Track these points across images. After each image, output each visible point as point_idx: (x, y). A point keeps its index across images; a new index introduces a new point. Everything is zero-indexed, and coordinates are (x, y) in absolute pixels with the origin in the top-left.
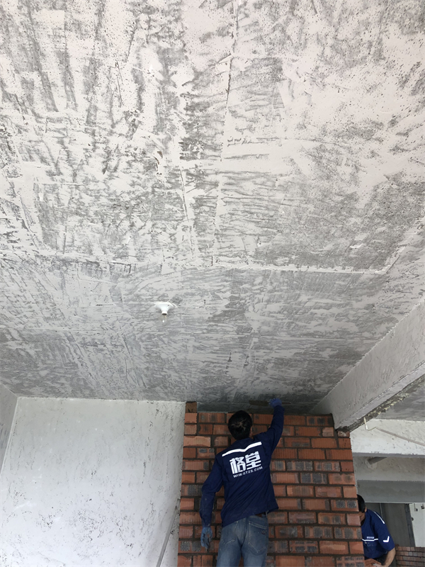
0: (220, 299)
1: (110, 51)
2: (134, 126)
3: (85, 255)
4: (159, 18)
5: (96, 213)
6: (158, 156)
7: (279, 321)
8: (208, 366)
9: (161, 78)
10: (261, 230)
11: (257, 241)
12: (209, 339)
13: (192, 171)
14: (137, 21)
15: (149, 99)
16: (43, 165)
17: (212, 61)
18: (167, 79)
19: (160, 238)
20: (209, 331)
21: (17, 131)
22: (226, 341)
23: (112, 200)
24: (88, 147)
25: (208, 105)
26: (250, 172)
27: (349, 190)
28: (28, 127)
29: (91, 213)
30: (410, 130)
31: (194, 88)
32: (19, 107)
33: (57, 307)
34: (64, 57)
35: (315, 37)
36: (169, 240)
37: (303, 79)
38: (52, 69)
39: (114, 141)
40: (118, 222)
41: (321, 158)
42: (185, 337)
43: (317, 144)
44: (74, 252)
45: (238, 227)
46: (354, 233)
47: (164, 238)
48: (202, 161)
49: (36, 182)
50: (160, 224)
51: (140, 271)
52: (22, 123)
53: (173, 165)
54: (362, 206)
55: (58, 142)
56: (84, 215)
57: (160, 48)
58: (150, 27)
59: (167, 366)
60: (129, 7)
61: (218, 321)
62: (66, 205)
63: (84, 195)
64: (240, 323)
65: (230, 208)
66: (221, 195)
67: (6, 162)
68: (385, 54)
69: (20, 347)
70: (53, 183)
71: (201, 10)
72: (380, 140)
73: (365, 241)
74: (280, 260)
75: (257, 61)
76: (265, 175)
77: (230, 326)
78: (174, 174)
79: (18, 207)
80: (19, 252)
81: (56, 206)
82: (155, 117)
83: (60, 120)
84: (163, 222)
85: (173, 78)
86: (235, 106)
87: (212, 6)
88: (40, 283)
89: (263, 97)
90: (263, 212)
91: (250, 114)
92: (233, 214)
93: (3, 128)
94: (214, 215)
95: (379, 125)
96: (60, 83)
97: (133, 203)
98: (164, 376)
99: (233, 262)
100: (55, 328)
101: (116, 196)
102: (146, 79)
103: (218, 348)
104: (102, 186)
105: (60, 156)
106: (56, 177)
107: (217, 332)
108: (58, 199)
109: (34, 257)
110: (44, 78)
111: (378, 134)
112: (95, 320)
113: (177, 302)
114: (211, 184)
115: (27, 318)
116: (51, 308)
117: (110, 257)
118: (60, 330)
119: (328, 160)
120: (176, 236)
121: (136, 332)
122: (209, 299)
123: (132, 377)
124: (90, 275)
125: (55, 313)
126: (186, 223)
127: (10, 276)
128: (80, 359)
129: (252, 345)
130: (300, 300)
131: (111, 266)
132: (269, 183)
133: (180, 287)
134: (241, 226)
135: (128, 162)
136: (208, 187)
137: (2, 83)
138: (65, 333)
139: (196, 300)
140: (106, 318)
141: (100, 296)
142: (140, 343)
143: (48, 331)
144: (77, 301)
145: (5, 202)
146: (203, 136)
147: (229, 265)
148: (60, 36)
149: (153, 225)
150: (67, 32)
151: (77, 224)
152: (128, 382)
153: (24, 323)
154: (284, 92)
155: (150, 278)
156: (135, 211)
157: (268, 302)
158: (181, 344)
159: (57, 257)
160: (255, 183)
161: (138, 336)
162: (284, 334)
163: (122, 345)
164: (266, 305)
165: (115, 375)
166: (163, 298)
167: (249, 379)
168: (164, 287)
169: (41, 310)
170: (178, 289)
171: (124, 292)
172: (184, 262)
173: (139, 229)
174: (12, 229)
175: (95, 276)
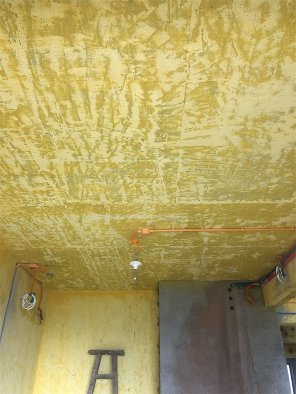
0: (181, 223)
1: (113, 86)
2: (126, 126)
3: (95, 201)
4: (142, 66)
5: (103, 176)
6: (141, 142)
7: (222, 236)
8: (174, 267)
9: (143, 97)
10: (208, 180)
11: (205, 187)
12: (176, 249)
13: (163, 148)
14: (129, 69)
15: (136, 110)
16: (70, 151)
17: (174, 86)
18: (146, 98)
19: (142, 188)
20: (174, 244)
21: (55, 133)
22: (186, 250)
23: (112, 168)
24: (98, 139)
25: (172, 110)
26: (199, 146)
27: (265, 153)
28: (63, 130)
29: (100, 177)
31: (163, 102)
32: (58, 120)
33: (77, 233)
34: (85, 92)
35: (237, 69)
36: (148, 189)
37: (231, 91)
38: (78, 98)
39: (115, 135)
40: (116, 181)
41: (245, 135)
42: (158, 248)
43: (243, 127)
44: (89, 200)
45: (192, 179)
46: (270, 178)
47: (144, 188)
48: (169, 142)
49: (66, 160)
50: (141, 180)
51: (129, 209)
52: (59, 128)
53: (150, 146)
54: (275, 162)
55: (80, 138)
56: (95, 178)
57: (142, 81)
58: (136, 71)
59: (147, 268)
60: (124, 62)
61: (181, 238)
62: (84, 173)
63: (95, 166)
64: (196, 239)
65: (186, 168)
66: (181, 161)
67: (48, 150)
68: (283, 73)
69: (52, 259)
70: (76, 160)
71: (167, 60)
72: (284, 122)
73: (278, 183)
74: (221, 197)
75: (201, 84)
76: (209, 147)
77: (189, 241)
78: (151, 151)
79: (54, 175)
80: (54, 202)
81: (78, 174)
82: (139, 119)
83: (81, 125)
84: (144, 179)
85: (151, 97)
86: (189, 110)
87: (174, 57)
88: (66, 219)
89: (206, 103)
90: (209, 169)
91: (199, 113)
92: (189, 172)
93: (48, 132)
94: (176, 173)
95: (282, 113)
96: (82, 105)
97: (125, 169)
98: (145, 274)
99: (190, 200)
100: (75, 246)
101: (115, 166)
102: (134, 99)
103: (181, 255)
104: (106, 160)
105: (81, 145)
106: (79, 157)
107: (180, 244)
108: (79, 170)
109: (63, 204)
110: (73, 103)
111: (282, 118)
112: (100, 240)
113: (153, 227)
114: (174, 155)
115: (57, 241)
116: (72, 234)
117: (110, 202)
118: (78, 248)
119: (250, 136)
120: (152, 186)
121: (126, 247)
122: (174, 224)
123: (123, 275)
124: (98, 213)
125: (75, 237)
126: (158, 179)
127: (48, 216)
128: (90, 266)
129: (204, 252)
130: (236, 222)
131: (111, 207)
132: (212, 152)
133: (155, 217)
134: (194, 178)
135: (123, 146)
136: (172, 157)
137: (48, 108)
138: (81, 249)
139: (165, 225)
140: (107, 239)
141: (104, 225)
142: (129, 253)
143: (70, 248)
144: (89, 229)
145: (47, 173)
146: (169, 128)
147: (187, 202)
148: (83, 81)
149: (138, 181)
150: (88, 78)
151: (91, 183)
152: (121, 279)
153: (55, 244)
154: (219, 99)
155: (136, 213)
156: (127, 174)
157: (214, 224)
158: (156, 253)
159: (77, 203)
160: (203, 153)
161: (128, 249)
162: (225, 244)
163: (117, 256)
164: (213, 226)
165: (113, 274)
166: (144, 225)
167: (203, 274)
168: (145, 218)
169: (66, 235)
170: (154, 219)
171: (119, 222)
172: (157, 202)
173: (129, 184)
174: (50, 189)
175: (101, 214)
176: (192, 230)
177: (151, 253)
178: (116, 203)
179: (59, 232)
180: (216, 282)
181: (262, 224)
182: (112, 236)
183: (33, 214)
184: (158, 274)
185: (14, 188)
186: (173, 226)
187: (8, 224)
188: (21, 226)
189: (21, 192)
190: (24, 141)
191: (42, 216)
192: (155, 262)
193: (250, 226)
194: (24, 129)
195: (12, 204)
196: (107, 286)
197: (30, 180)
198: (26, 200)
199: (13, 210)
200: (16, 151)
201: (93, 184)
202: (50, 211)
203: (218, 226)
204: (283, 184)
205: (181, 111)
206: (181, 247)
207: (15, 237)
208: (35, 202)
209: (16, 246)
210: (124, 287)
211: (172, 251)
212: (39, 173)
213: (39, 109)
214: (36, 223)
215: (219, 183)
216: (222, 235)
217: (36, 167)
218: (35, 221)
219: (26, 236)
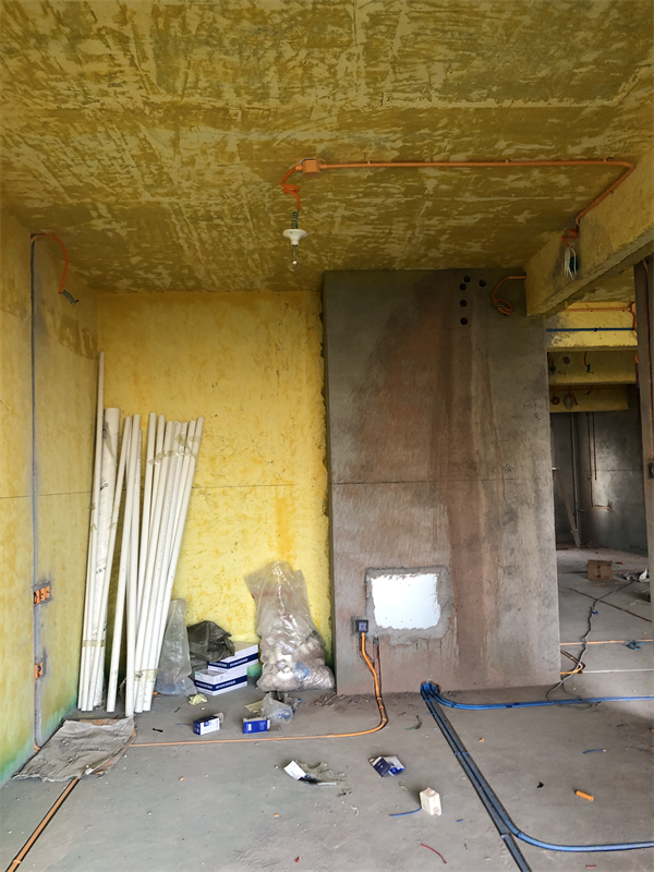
0: (387, 150)
3: (212, 99)
5: (233, 42)
7: (465, 177)
8: (359, 242)
10: (455, 53)
11: (447, 70)
12: (365, 205)
19: (315, 71)
20: (366, 195)
22: (388, 207)
23: (255, 23)
29: (226, 42)
33: (166, 170)
36: (327, 74)
40: (261, 52)
42: (332, 204)
44: (197, 96)
45: (424, 52)
46: (581, 51)
47: (320, 71)
49: (157, 2)
50: (316, 52)
51: (282, 117)
54: (596, 16)
56: (216, 46)
61: (381, 181)
62: (194, 33)
63: (219, 18)
64: (411, 182)
65: (414, 26)
66: (406, 8)
69: (108, 227)
73: (596, 62)
74: (476, 93)
77: (396, 187)
79: (128, 38)
80: (122, 99)
81: (179, 34)
84: (322, 49)
88: (145, 139)
90: (462, 28)
92: (419, 34)
94: (393, 36)
97: (284, 26)
99: (411, 100)
100: (158, 198)
104: (246, 5)
107: (376, 195)
108: (184, 26)
109: (141, 106)
112: (213, 186)
113: (326, 158)
115: (122, 187)
116: (156, 172)
117: (243, 101)
118: (166, 201)
120: (337, 68)
121: (266, 201)
122: (371, 152)
123: (253, 260)
124: (215, 127)
125: (161, 179)
126: (353, 50)
127: (107, 132)
128: (188, 240)
129: (423, 211)
130: (496, 147)
131: (243, 112)
133: (333, 137)
134: (428, 50)
138: (171, 204)
139: (354, 153)
140: (228, 183)
141: (223, 152)
142: (271, 215)
143: (148, 202)
144: (192, 162)
145: (112, 32)
147: (405, 104)
149: (308, 55)
151: (205, 57)
152: (248, 267)
153: (117, 195)
155: (294, 127)
156: (286, 38)
157: (453, 151)
158: (325, 214)
159: (172, 103)
161: (268, 205)
162: (468, 194)
163: (246, 219)
164: (449, 156)
165: (232, 258)
166: (308, 153)
167: (414, 257)
168: (312, 138)
169: (143, 175)
170: (331, 140)
171: (256, 147)
172: (343, 103)
173: (289, 60)
174: (117, 69)
175: (219, 128)
176: (407, 164)
177: (315, 215)
178: (256, 104)
179: (127, 166)
181: (548, 152)
182: (240, 177)
183: (73, 126)
184: (324, 258)
185: (35, 65)
186: (369, 156)
187: (15, 149)
188: (45, 153)
189: (51, 76)
191: (94, 131)
192: (320, 233)
193: (524, 155)
195: (29, 102)
196: (217, 283)
197: (72, 48)
198: (60, 94)
199: (30, 118)
201: (210, 61)
202: (111, 121)
203: (461, 156)
204: (605, 65)
206: (378, 201)
207: (30, 178)
208: (81, 98)
209: (31, 198)
210: (252, 284)
211: (359, 209)
212: (95, 31)
214: (80, 148)
215: (477, 62)
216: (465, 174)
217: (90, 18)
218: (79, 142)
219: (55, 175)
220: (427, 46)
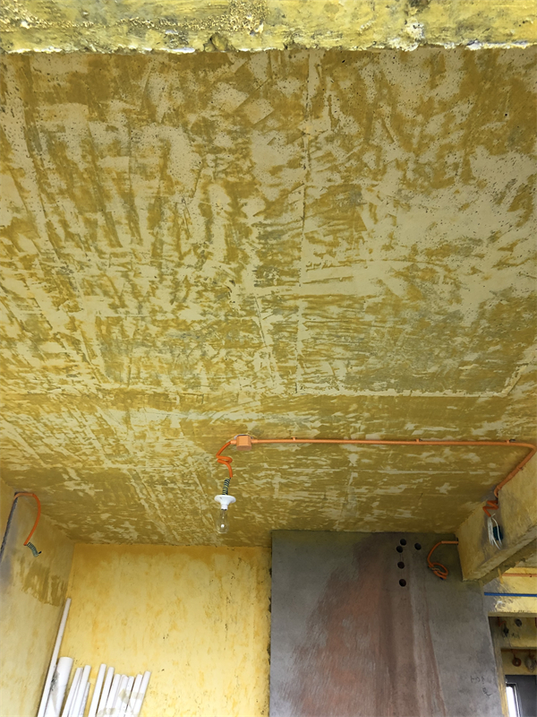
0: (308, 429)
1: (177, 188)
2: (204, 257)
3: (152, 386)
4: (226, 157)
5: (164, 344)
6: (230, 285)
7: (383, 453)
8: (298, 505)
9: (230, 209)
10: (351, 353)
11: (347, 366)
12: (298, 474)
13: (269, 298)
14: (204, 161)
15: (219, 230)
16: (105, 298)
17: (284, 190)
18: (236, 210)
19: (235, 366)
20: (297, 466)
21: (78, 268)
22: (318, 476)
23: (181, 330)
24: (155, 279)
25: (283, 233)
26: (333, 296)
27: (452, 308)
28: (91, 263)
29: (159, 344)
30: (514, 244)
31: (266, 218)
32: (82, 246)
33: (122, 442)
34: (128, 198)
35: (394, 164)
36: (246, 368)
37: (385, 202)
38: (117, 208)
39: (182, 273)
40: (189, 351)
41: (414, 277)
42: (269, 472)
43: (409, 264)
44: (140, 385)
45: (324, 352)
47: (239, 366)
48: (280, 288)
49: (98, 315)
50: (234, 351)
51: (214, 402)
52: (84, 260)
53: (247, 293)
54: (469, 325)
55: (122, 276)
56: (151, 346)
57: (228, 182)
58: (216, 166)
59: (249, 506)
60: (194, 149)
61: (308, 454)
62: (131, 336)
63: (150, 326)
64: (334, 456)
65: (312, 332)
66: (302, 320)
67: (66, 297)
68: (474, 174)
69: (79, 487)
70: (117, 315)
71: (270, 147)
72: (481, 256)
73: (477, 361)
74: (376, 385)
75: (332, 189)
76: (351, 298)
77: (323, 460)
78: (248, 302)
79: (79, 341)
80: (79, 386)
81: (120, 338)
82: (225, 247)
83: (124, 255)
84: (238, 349)
85: (244, 209)
86: (312, 232)
87: (281, 142)
88: (101, 417)
89: (341, 222)
90: (352, 334)
91: (330, 239)
92: (317, 339)
93: (65, 265)
94: (295, 340)
95: (478, 242)
96: (124, 221)
97: (204, 332)
98: (247, 518)
99: (321, 389)
100: (119, 465)
101: (187, 326)
102: (214, 213)
103: (310, 485)
104: (170, 316)
105: (125, 289)
106: (121, 310)
107: (307, 466)
108: (123, 332)
109: (95, 391)
110: (108, 217)
111: (477, 250)
112: (163, 456)
113: (257, 434)
114: (290, 309)
115: (87, 455)
116: (114, 444)
117: (180, 388)
118: (125, 468)
119: (423, 279)
120: (253, 363)
121: (211, 469)
122: (295, 430)
123: (207, 519)
124: (158, 408)
125: (118, 450)
126: (264, 350)
127: (69, 411)
128: (147, 500)
129: (351, 481)
130: (406, 428)
131: (181, 397)
132: (356, 305)
133: (260, 417)
134: (327, 350)
135: (198, 292)
136: (286, 313)
137: (65, 224)
138: (129, 470)
139: (280, 432)
140: (176, 454)
141: (169, 429)
142: (217, 481)
143: (110, 468)
144: (143, 436)
145: (64, 336)
146: (279, 263)
147: (317, 392)
148: (125, 180)
149: (227, 353)
150: (132, 176)
151: (143, 355)
152: (204, 525)
153: (83, 462)
154: (365, 215)
155: (225, 409)
156: (207, 340)
157: (367, 431)
158: (265, 481)
159: (121, 390)
160: (340, 306)
161: (213, 472)
162: (389, 467)
163: (195, 483)
164: (364, 435)
165: (188, 517)
166: (241, 430)
167: (351, 521)
168: (242, 418)
169: (103, 446)
170: (259, 420)
171: (196, 425)
172: (263, 390)
173: (212, 358)
174: (72, 363)
175: (163, 409)
176: (328, 441)
177: (256, 482)
178: (190, 391)
179: (89, 439)
180: (375, 534)
181: (453, 434)
182: (186, 449)
183: (42, 407)
184: (270, 519)
185: (7, 361)
186: (294, 433)
188: (21, 427)
189: (21, 369)
190: (24, 280)
191: (59, 411)
192: (263, 497)
193: (432, 436)
194: (23, 259)
195: (5, 388)
196: (178, 538)
197: (35, 348)
198: (29, 383)
199: (7, 400)
200: (10, 297)
201: (148, 357)
202: (72, 403)
204: (486, 364)
205: (299, 235)
206: (310, 471)
207: (11, 447)
208: (46, 386)
209: (13, 463)
210: (209, 540)
211: (293, 478)
212: (51, 336)
213: (49, 225)
214: (49, 424)
215: (372, 360)
216: (383, 450)
217: (46, 325)
218: (47, 419)
219: (30, 445)
220: (326, 348)
